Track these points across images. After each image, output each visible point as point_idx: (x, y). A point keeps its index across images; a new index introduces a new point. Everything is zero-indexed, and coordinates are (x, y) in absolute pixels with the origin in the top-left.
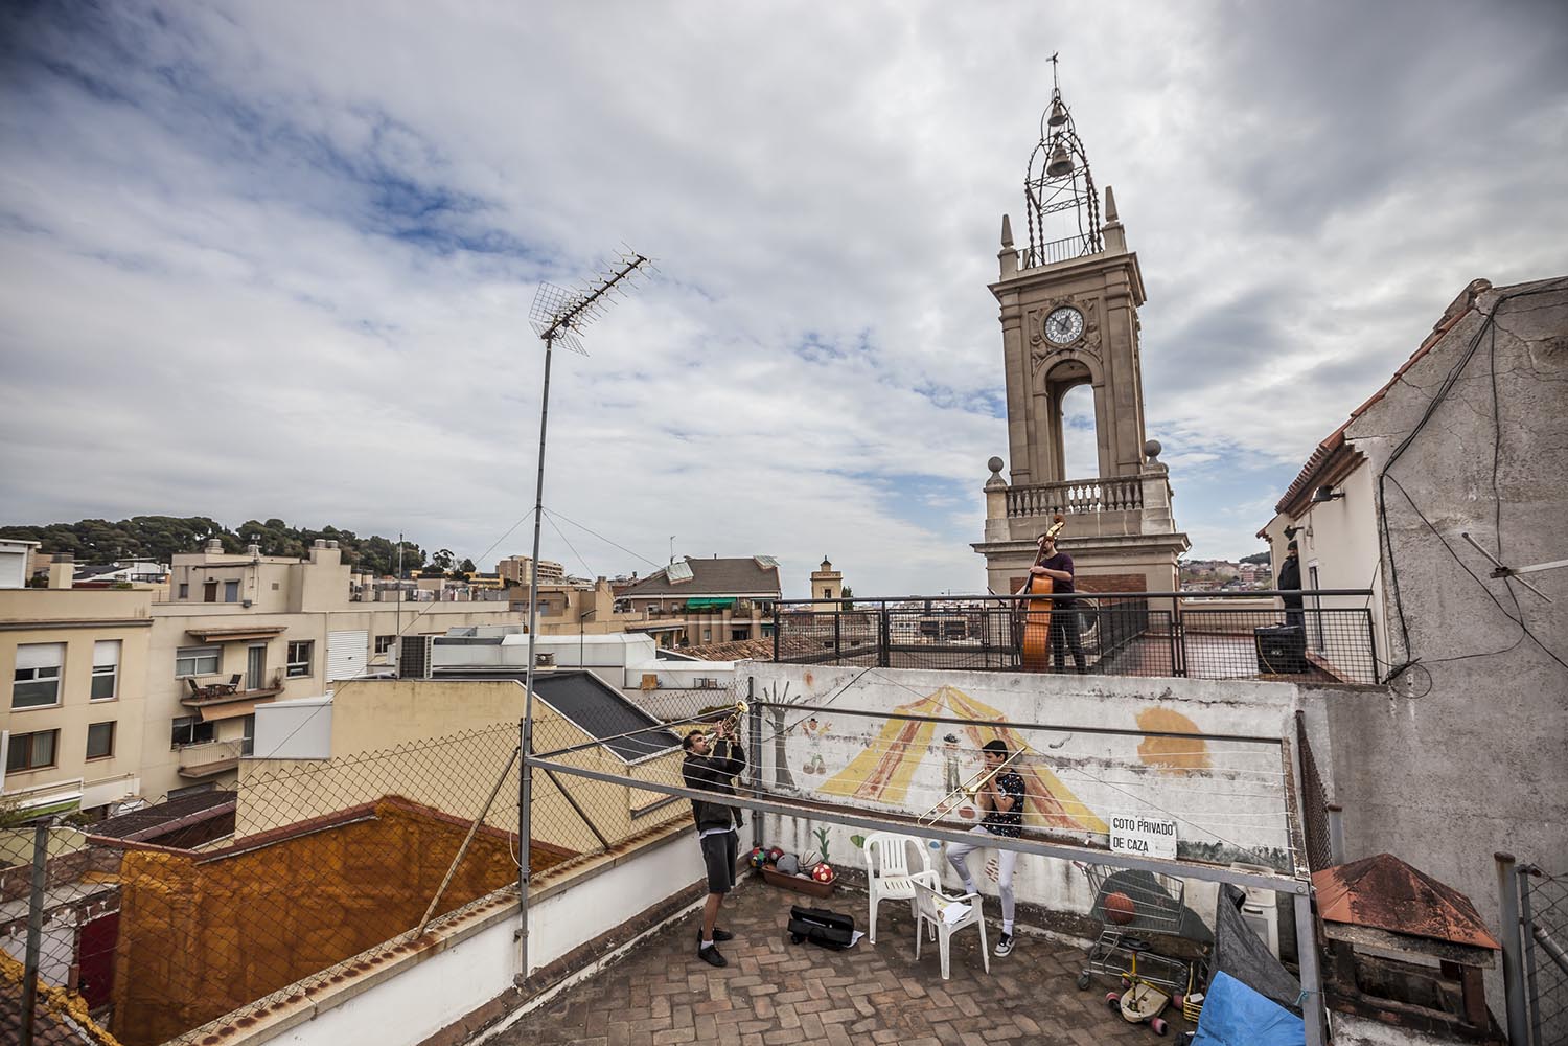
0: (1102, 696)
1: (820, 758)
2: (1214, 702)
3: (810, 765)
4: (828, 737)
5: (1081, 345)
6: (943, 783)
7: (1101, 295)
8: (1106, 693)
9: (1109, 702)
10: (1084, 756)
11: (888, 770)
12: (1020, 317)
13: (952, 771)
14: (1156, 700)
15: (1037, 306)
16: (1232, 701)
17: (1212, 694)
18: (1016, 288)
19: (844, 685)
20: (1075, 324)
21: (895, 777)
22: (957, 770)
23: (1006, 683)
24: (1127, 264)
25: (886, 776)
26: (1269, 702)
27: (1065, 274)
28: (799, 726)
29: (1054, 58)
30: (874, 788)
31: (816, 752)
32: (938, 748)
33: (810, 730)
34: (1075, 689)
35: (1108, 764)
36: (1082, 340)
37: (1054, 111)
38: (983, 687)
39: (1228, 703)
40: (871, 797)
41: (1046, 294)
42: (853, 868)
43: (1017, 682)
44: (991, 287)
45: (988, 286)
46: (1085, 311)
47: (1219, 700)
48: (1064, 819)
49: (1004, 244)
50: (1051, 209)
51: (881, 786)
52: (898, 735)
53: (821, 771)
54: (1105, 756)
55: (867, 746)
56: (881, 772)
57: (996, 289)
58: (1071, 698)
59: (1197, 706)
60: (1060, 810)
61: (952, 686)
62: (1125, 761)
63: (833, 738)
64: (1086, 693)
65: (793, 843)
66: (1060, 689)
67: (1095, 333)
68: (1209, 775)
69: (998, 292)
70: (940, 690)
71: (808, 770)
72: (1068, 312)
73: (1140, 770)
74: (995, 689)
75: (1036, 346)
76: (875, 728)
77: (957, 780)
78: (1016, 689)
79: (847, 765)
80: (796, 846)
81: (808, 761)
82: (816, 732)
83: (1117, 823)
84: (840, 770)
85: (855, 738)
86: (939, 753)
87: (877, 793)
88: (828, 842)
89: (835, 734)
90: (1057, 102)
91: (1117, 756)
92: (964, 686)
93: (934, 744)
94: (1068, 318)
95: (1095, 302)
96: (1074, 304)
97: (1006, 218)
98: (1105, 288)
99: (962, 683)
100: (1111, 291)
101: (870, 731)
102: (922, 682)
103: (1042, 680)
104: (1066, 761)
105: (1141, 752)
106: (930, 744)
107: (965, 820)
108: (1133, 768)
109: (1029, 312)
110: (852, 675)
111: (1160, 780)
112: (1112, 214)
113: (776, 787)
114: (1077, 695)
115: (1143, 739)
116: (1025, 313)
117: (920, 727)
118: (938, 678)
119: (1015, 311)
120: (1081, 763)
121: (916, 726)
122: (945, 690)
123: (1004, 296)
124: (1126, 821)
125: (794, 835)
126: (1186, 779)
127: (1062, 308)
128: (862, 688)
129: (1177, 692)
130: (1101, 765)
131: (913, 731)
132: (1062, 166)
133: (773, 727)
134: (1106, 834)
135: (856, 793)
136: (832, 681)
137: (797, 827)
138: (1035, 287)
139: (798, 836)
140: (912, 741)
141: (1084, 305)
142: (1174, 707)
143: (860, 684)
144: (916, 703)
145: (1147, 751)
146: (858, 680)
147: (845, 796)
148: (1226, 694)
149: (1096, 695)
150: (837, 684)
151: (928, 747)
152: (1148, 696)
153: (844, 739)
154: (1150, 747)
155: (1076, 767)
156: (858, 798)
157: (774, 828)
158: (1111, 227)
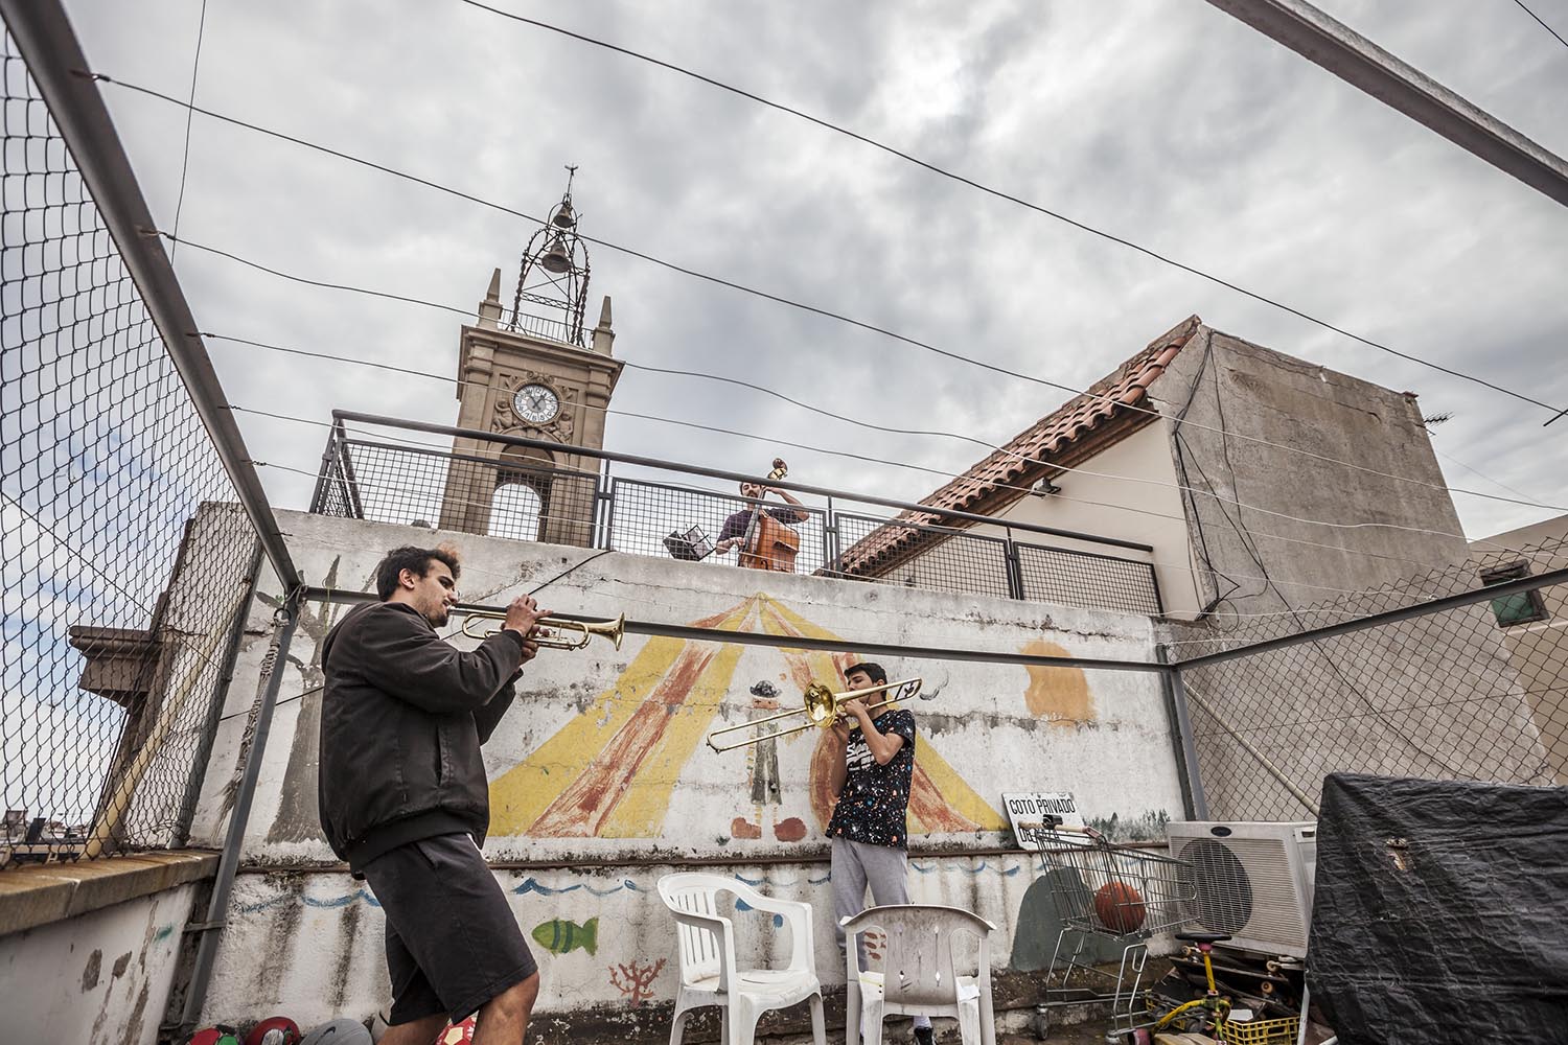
0: (981, 622)
2: (1090, 634)
5: (552, 429)
6: (745, 776)
7: (582, 389)
8: (986, 619)
9: (988, 628)
10: (965, 710)
11: (629, 760)
12: (490, 375)
13: (765, 754)
14: (1039, 630)
15: (514, 373)
16: (1105, 633)
17: (1087, 625)
18: (495, 343)
19: (539, 578)
20: (549, 407)
21: (643, 773)
22: (773, 749)
23: (858, 595)
24: (613, 370)
25: (623, 772)
26: (1133, 635)
27: (552, 352)
29: (572, 170)
30: (590, 803)
32: (738, 709)
34: (950, 611)
35: (994, 721)
36: (553, 424)
37: (562, 211)
38: (824, 601)
39: (1103, 635)
40: (580, 827)
41: (526, 364)
43: (873, 596)
44: (465, 329)
45: (463, 326)
46: (563, 401)
47: (1094, 632)
48: (943, 814)
49: (489, 295)
50: (531, 298)
51: (607, 799)
52: (659, 684)
54: (990, 709)
55: (582, 709)
56: (613, 766)
57: (471, 334)
58: (945, 623)
59: (1076, 636)
60: (938, 799)
61: (770, 595)
62: (1012, 714)
64: (964, 617)
65: (330, 993)
66: (932, 609)
67: (568, 423)
68: (1094, 726)
69: (471, 339)
70: (749, 601)
72: (544, 392)
73: (1029, 725)
74: (840, 604)
75: (502, 413)
76: (607, 673)
77: (774, 768)
78: (874, 606)
79: (522, 757)
80: (339, 999)
83: (1014, 807)
84: (500, 772)
85: (552, 694)
86: (740, 719)
87: (595, 816)
90: (567, 206)
91: (1004, 707)
92: (791, 598)
93: (733, 700)
95: (574, 394)
96: (553, 386)
97: (498, 271)
98: (588, 384)
99: (790, 592)
100: (594, 389)
101: (593, 678)
102: (715, 583)
103: (908, 596)
104: (943, 720)
105: (1029, 695)
106: (723, 701)
107: (787, 845)
108: (1022, 723)
109: (501, 375)
110: (564, 560)
111: (1050, 737)
112: (606, 322)
113: (269, 840)
114: (953, 619)
115: (1030, 682)
116: (497, 374)
117: (705, 669)
118: (747, 581)
119: (486, 366)
120: (961, 721)
121: (696, 667)
122: (758, 600)
123: (474, 346)
124: (1024, 801)
125: (336, 967)
126: (1075, 732)
127: (540, 385)
128: (585, 588)
129: (1056, 621)
130: (986, 723)
131: (689, 677)
132: (557, 261)
133: (303, 670)
134: (1000, 829)
135: (538, 823)
136: (511, 568)
137: (357, 937)
138: (515, 352)
139: (353, 965)
140: (687, 697)
141: (564, 392)
142: (1056, 639)
143: (581, 580)
144: (700, 622)
145: (1035, 699)
146: (578, 571)
147: (505, 835)
148: (1099, 625)
149: (975, 621)
150: (523, 576)
151: (719, 708)
152: (1029, 623)
153: (523, 697)
154: (1037, 693)
155: (956, 727)
156: (540, 836)
157: (260, 958)
158: (605, 331)
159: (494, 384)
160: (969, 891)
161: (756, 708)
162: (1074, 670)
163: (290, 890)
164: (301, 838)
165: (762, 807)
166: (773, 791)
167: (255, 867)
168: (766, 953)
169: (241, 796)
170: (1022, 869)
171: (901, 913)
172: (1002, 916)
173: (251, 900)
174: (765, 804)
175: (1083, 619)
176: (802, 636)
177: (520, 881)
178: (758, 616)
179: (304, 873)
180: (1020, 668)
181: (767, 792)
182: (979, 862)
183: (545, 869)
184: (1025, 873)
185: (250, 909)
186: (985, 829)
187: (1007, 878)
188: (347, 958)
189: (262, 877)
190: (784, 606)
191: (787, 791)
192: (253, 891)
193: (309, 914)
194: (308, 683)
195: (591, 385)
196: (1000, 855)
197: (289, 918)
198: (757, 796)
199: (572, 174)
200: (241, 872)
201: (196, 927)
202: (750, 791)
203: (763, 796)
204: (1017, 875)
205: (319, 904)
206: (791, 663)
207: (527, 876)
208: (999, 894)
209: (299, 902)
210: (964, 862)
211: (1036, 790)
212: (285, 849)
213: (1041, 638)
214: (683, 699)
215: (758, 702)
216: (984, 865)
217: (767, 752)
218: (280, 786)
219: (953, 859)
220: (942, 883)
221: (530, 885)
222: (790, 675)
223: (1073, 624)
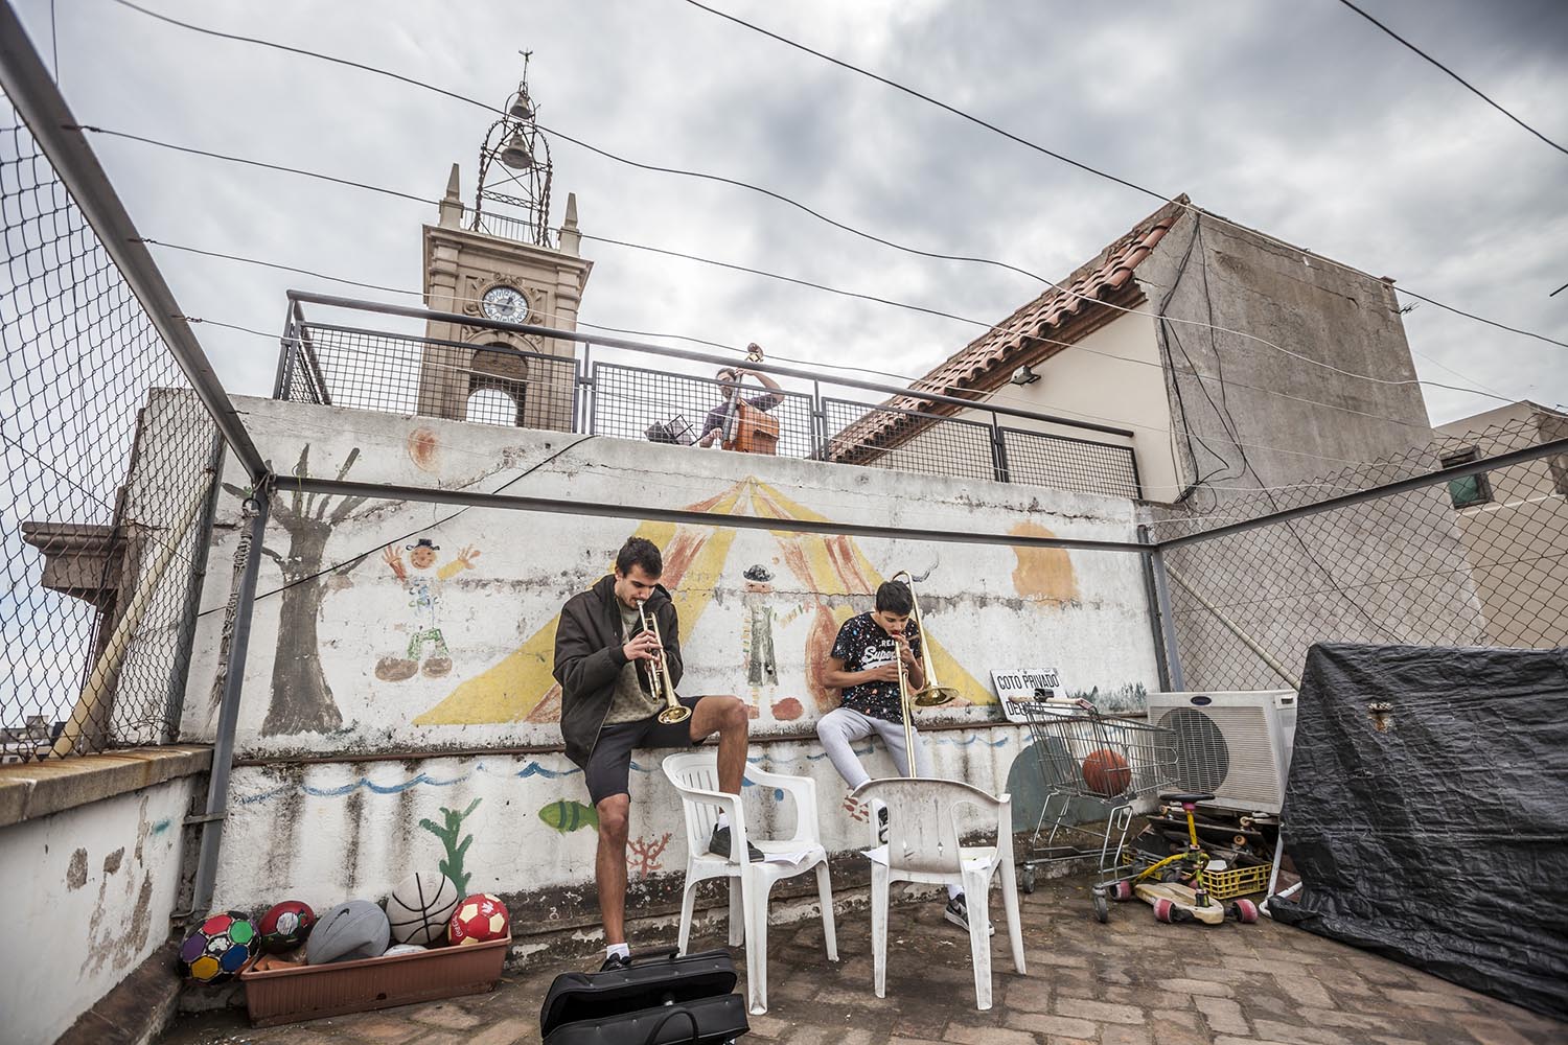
0: (970, 505)
1: (437, 636)
2: (1075, 517)
3: (402, 655)
4: (467, 584)
6: (742, 659)
7: (552, 290)
8: (975, 502)
9: (978, 512)
10: (955, 591)
12: (457, 277)
13: (760, 636)
14: (1026, 512)
15: (480, 275)
16: (1089, 516)
17: (1072, 507)
18: (458, 243)
19: (523, 465)
20: (519, 309)
22: (768, 632)
23: (849, 479)
24: (582, 271)
26: (1117, 517)
27: (518, 252)
28: (378, 561)
29: (527, 55)
31: (425, 620)
32: (732, 593)
33: (411, 570)
34: (940, 494)
35: (983, 602)
37: (519, 101)
38: (814, 484)
39: (1087, 517)
41: (491, 265)
42: (542, 892)
43: (864, 479)
44: (427, 229)
45: (424, 226)
46: (532, 300)
47: (1079, 515)
49: (449, 193)
50: (492, 196)
53: (437, 668)
54: (979, 590)
57: (433, 233)
58: (935, 506)
59: (1062, 519)
61: (761, 479)
62: (1000, 594)
63: (482, 584)
64: (953, 500)
65: (342, 876)
66: (922, 493)
68: (1078, 605)
69: (434, 239)
70: (739, 485)
71: (393, 670)
72: (511, 294)
73: (1015, 605)
74: (829, 489)
76: (598, 560)
77: (770, 650)
78: (864, 489)
80: (352, 881)
81: (397, 647)
82: (430, 573)
83: (1002, 682)
84: (496, 661)
85: (543, 583)
86: (734, 603)
88: (469, 839)
89: (486, 576)
90: (523, 95)
91: (993, 588)
92: (782, 481)
93: (726, 584)
94: (510, 300)
95: (544, 295)
96: (521, 287)
97: (456, 167)
98: (557, 285)
99: (780, 475)
100: (563, 290)
101: (584, 565)
102: (705, 468)
103: (898, 479)
104: (933, 601)
105: (1016, 576)
106: (717, 585)
107: (785, 725)
108: (1010, 603)
109: (468, 277)
110: (548, 446)
111: (1036, 616)
112: (571, 220)
113: (264, 734)
114: (943, 502)
115: (1017, 563)
116: (463, 276)
117: (699, 553)
118: (736, 465)
119: (452, 268)
120: (951, 602)
121: (688, 552)
122: (748, 485)
123: (437, 247)
124: (1011, 677)
125: (345, 852)
126: (1060, 611)
127: (508, 287)
128: (570, 474)
129: (1043, 503)
130: (975, 603)
131: (682, 562)
132: (518, 156)
133: (281, 563)
134: (988, 704)
135: (537, 709)
136: (492, 455)
137: (363, 823)
138: (481, 253)
139: (361, 849)
140: (681, 582)
141: (533, 294)
142: (1042, 521)
143: (568, 465)
144: (691, 507)
145: (1021, 579)
146: (563, 456)
147: (504, 721)
148: (1083, 508)
149: (964, 504)
150: (506, 462)
151: (713, 593)
152: (1017, 507)
153: (513, 586)
154: (1024, 573)
155: (946, 608)
156: (540, 722)
157: (267, 847)
158: (570, 229)
159: (461, 287)
160: (961, 761)
161: (750, 592)
162: (1058, 551)
163: (290, 781)
164: (297, 730)
165: (760, 688)
166: (770, 672)
167: (250, 760)
168: (769, 825)
169: (229, 690)
170: (1010, 740)
171: (900, 785)
172: (991, 784)
173: (251, 792)
174: (762, 685)
175: (1069, 502)
176: (792, 519)
177: (524, 765)
178: (750, 499)
179: (302, 765)
180: (1007, 550)
181: (764, 674)
182: (970, 735)
183: (548, 753)
184: (1013, 743)
185: (250, 800)
186: (975, 704)
187: (996, 748)
188: (355, 844)
189: (260, 769)
190: (775, 490)
191: (783, 672)
192: (250, 782)
193: (311, 804)
194: (288, 576)
195: (559, 287)
196: (990, 728)
197: (292, 807)
198: (754, 678)
199: (527, 60)
200: (238, 764)
201: (197, 819)
202: (747, 673)
203: (760, 678)
204: (1006, 746)
205: (321, 793)
206: (784, 548)
207: (530, 760)
208: (988, 764)
209: (301, 792)
210: (956, 735)
211: (1023, 666)
212: (280, 742)
213: (1029, 521)
214: (677, 584)
215: (752, 586)
216: (975, 737)
217: (762, 635)
218: (270, 680)
219: (945, 732)
220: (935, 755)
221: (533, 768)
222: (783, 560)
223: (1059, 506)
